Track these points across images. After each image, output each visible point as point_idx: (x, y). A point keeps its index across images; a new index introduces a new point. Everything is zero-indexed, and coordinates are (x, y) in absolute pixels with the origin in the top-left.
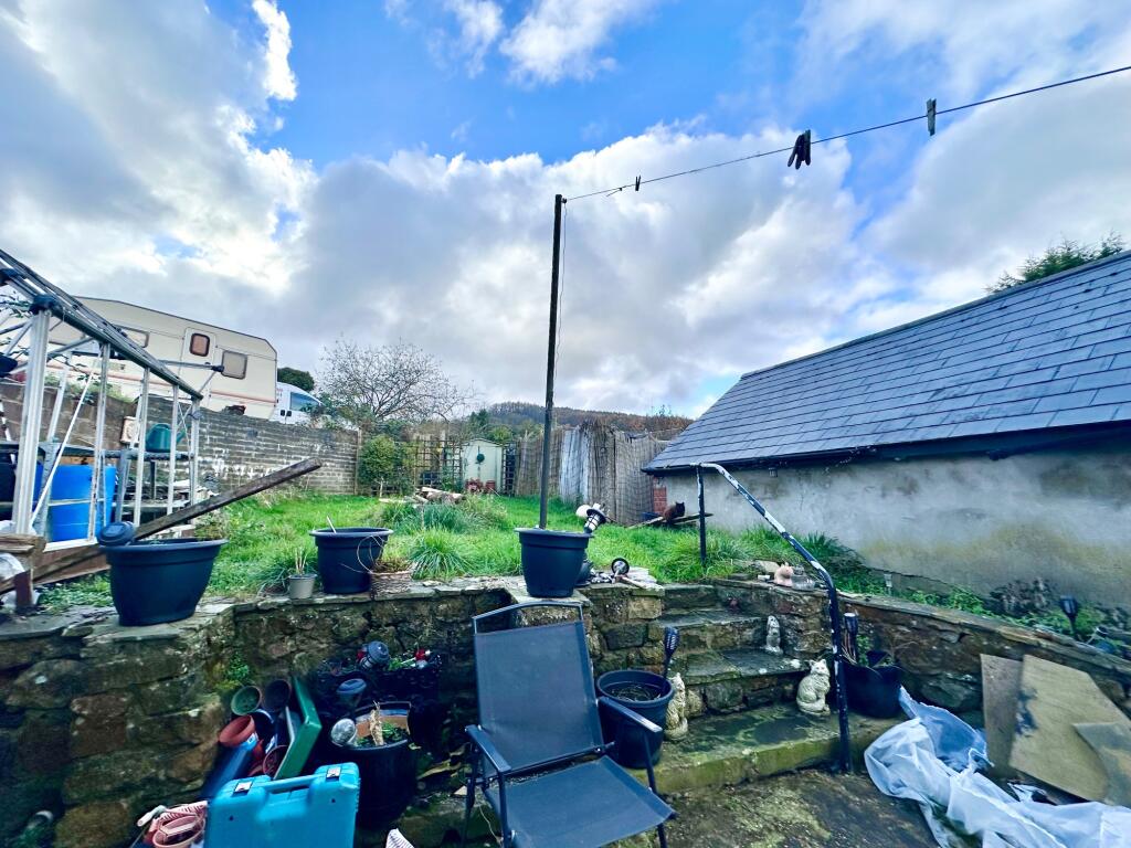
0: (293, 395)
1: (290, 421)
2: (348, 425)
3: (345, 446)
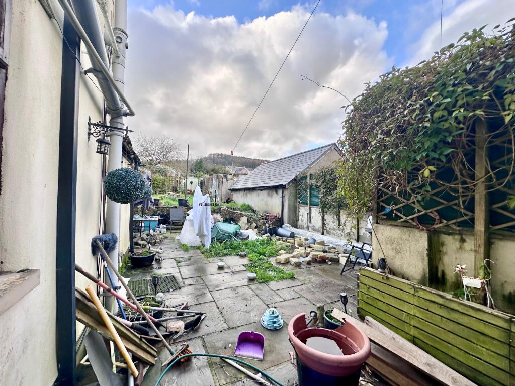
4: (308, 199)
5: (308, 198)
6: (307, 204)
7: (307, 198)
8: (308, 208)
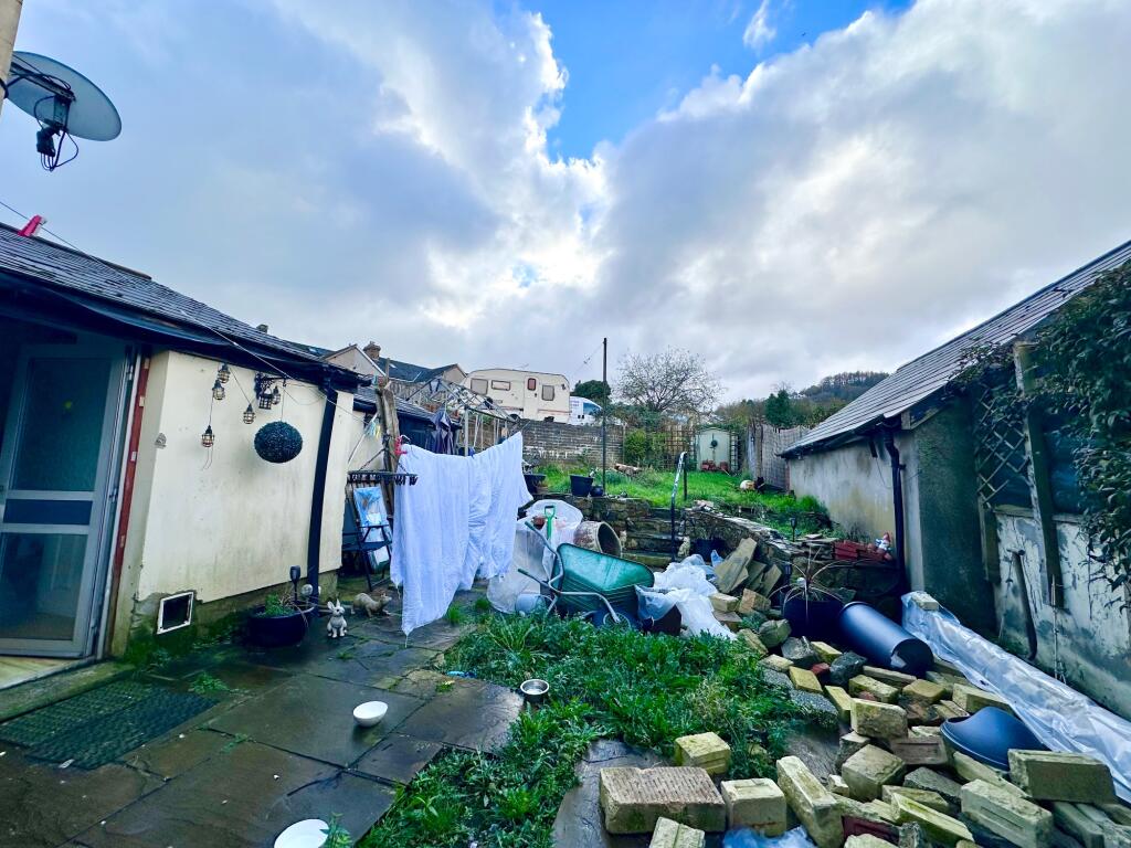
0: (586, 405)
1: (584, 422)
2: (618, 422)
3: (613, 437)
4: (1031, 481)
5: (1031, 470)
6: (1029, 505)
7: (1025, 472)
8: (1035, 523)
